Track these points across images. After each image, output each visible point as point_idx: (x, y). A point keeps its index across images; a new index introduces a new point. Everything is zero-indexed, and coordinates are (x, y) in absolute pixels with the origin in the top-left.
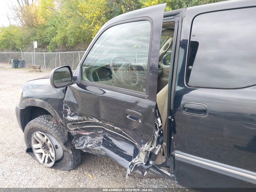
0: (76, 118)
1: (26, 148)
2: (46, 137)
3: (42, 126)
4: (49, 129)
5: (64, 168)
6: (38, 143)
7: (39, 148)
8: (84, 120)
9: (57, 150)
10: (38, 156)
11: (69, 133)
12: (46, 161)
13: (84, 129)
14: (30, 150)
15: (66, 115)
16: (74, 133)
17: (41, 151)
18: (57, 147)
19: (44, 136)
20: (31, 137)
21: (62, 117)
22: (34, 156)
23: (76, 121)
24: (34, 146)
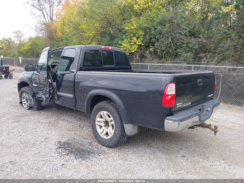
0: (36, 85)
1: (19, 101)
2: (27, 95)
3: (25, 90)
4: (28, 91)
5: (34, 109)
6: (24, 99)
7: (25, 101)
8: (39, 86)
9: (31, 101)
10: (24, 105)
11: (34, 92)
12: (27, 106)
13: (39, 90)
14: (21, 103)
15: (33, 84)
16: (36, 92)
17: (25, 102)
18: (31, 100)
19: (26, 94)
20: (22, 96)
21: (32, 85)
22: (22, 105)
23: (36, 86)
24: (23, 100)
